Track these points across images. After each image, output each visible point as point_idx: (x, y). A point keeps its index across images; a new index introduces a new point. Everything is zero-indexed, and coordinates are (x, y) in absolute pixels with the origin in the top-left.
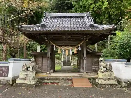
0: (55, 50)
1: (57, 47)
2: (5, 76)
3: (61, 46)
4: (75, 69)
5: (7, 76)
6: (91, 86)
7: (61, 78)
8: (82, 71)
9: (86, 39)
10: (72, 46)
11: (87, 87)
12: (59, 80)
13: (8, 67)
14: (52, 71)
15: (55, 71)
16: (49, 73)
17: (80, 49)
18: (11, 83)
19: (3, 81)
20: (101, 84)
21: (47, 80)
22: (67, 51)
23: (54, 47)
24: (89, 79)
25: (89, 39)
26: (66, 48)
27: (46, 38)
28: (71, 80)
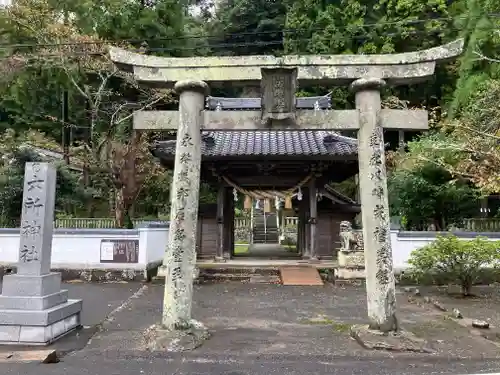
0: (236, 199)
1: (242, 191)
2: (130, 262)
3: (252, 189)
4: (291, 250)
5: (136, 261)
6: (322, 284)
7: (254, 269)
8: (306, 254)
9: (316, 172)
10: (279, 189)
11: (311, 284)
12: (249, 272)
13: (137, 243)
14: (228, 255)
15: (234, 256)
16: (221, 258)
17: (300, 198)
18: (146, 276)
19: (127, 273)
20: (342, 278)
21: (222, 272)
22: (267, 202)
23: (235, 193)
24: (320, 271)
25: (324, 172)
26: (264, 194)
27: (213, 169)
28: (278, 273)
